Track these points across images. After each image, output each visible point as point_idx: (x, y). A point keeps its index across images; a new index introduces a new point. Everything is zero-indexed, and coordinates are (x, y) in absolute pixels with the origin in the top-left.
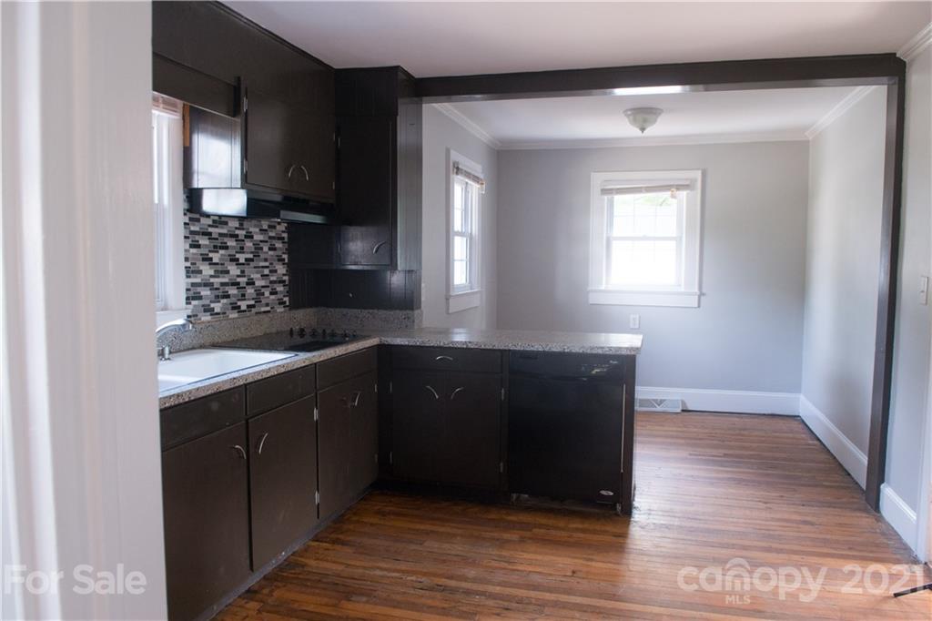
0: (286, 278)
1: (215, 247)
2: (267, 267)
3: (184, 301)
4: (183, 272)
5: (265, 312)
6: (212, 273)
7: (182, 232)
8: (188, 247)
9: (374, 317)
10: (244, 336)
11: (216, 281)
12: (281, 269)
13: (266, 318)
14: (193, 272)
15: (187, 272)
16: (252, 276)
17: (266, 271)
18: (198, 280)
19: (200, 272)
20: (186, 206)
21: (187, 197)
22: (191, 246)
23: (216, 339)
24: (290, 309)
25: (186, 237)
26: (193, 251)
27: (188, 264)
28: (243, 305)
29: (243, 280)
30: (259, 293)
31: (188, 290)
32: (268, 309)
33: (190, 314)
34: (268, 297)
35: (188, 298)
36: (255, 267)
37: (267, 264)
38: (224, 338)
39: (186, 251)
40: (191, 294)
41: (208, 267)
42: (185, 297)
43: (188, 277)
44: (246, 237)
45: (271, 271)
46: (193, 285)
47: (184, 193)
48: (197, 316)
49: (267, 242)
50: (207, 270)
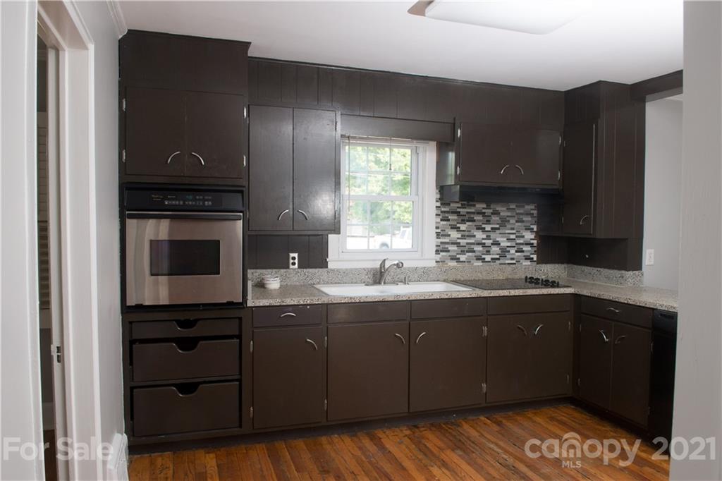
0: (535, 242)
1: (462, 220)
2: (514, 234)
3: (434, 252)
4: (434, 235)
5: (508, 264)
6: (460, 236)
7: (434, 211)
8: (439, 220)
9: (600, 274)
10: (485, 278)
11: (463, 242)
12: (529, 236)
13: (509, 268)
14: (443, 235)
15: (438, 235)
16: (497, 239)
17: (513, 237)
18: (447, 240)
19: (449, 235)
20: (438, 196)
21: (440, 191)
22: (442, 220)
23: (459, 277)
24: (538, 264)
25: (437, 215)
26: (444, 223)
27: (439, 231)
28: (488, 258)
29: (488, 242)
30: (504, 252)
31: (437, 246)
32: (514, 262)
33: (438, 260)
34: (514, 254)
35: (437, 251)
36: (500, 234)
37: (514, 231)
38: (466, 278)
39: (437, 223)
40: (440, 248)
41: (456, 233)
42: (435, 250)
43: (437, 238)
44: (492, 214)
45: (517, 237)
46: (442, 243)
47: (437, 189)
48: (443, 262)
49: (514, 217)
50: (455, 235)
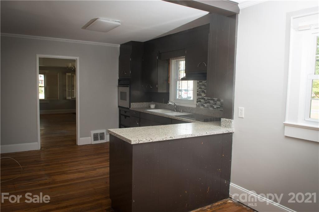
3: (196, 102)
4: (196, 95)
8: (198, 88)
11: (206, 98)
14: (199, 95)
15: (198, 95)
18: (200, 97)
19: (201, 95)
22: (199, 88)
25: (198, 86)
26: (200, 89)
27: (198, 93)
28: (215, 107)
31: (197, 99)
33: (197, 105)
35: (197, 101)
41: (204, 94)
42: (196, 101)
43: (198, 96)
46: (199, 98)
48: (199, 106)
50: (203, 95)
